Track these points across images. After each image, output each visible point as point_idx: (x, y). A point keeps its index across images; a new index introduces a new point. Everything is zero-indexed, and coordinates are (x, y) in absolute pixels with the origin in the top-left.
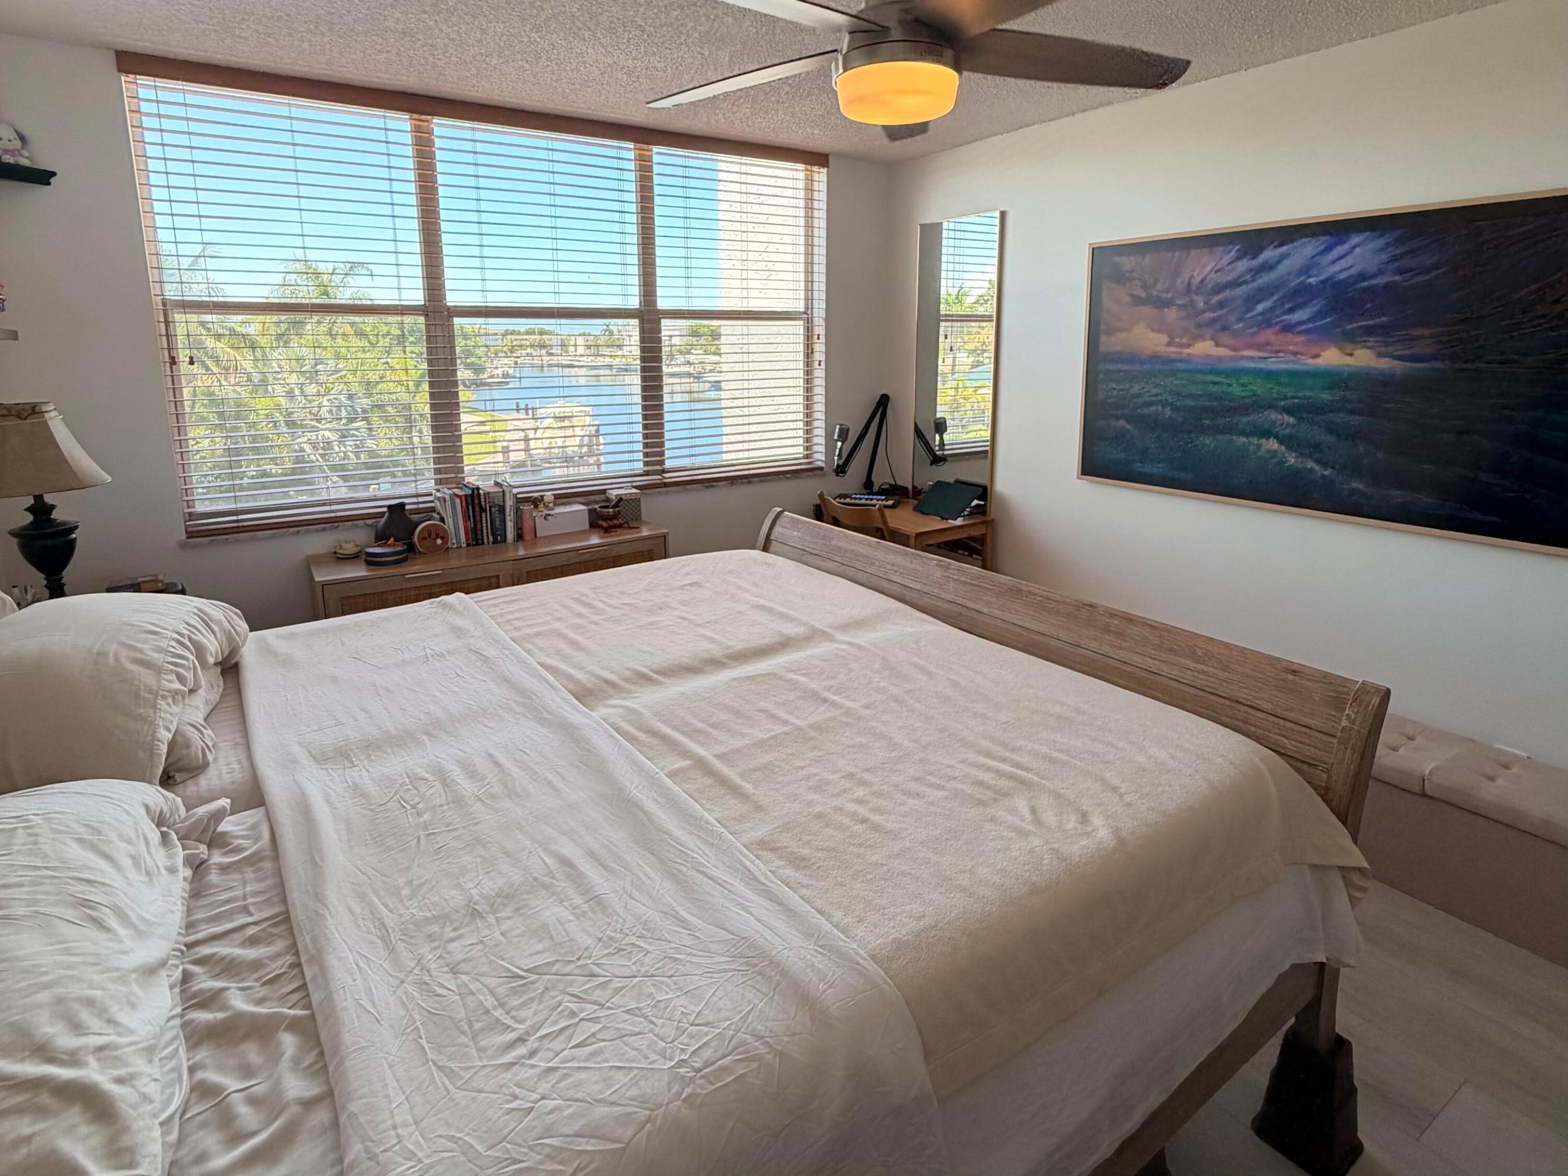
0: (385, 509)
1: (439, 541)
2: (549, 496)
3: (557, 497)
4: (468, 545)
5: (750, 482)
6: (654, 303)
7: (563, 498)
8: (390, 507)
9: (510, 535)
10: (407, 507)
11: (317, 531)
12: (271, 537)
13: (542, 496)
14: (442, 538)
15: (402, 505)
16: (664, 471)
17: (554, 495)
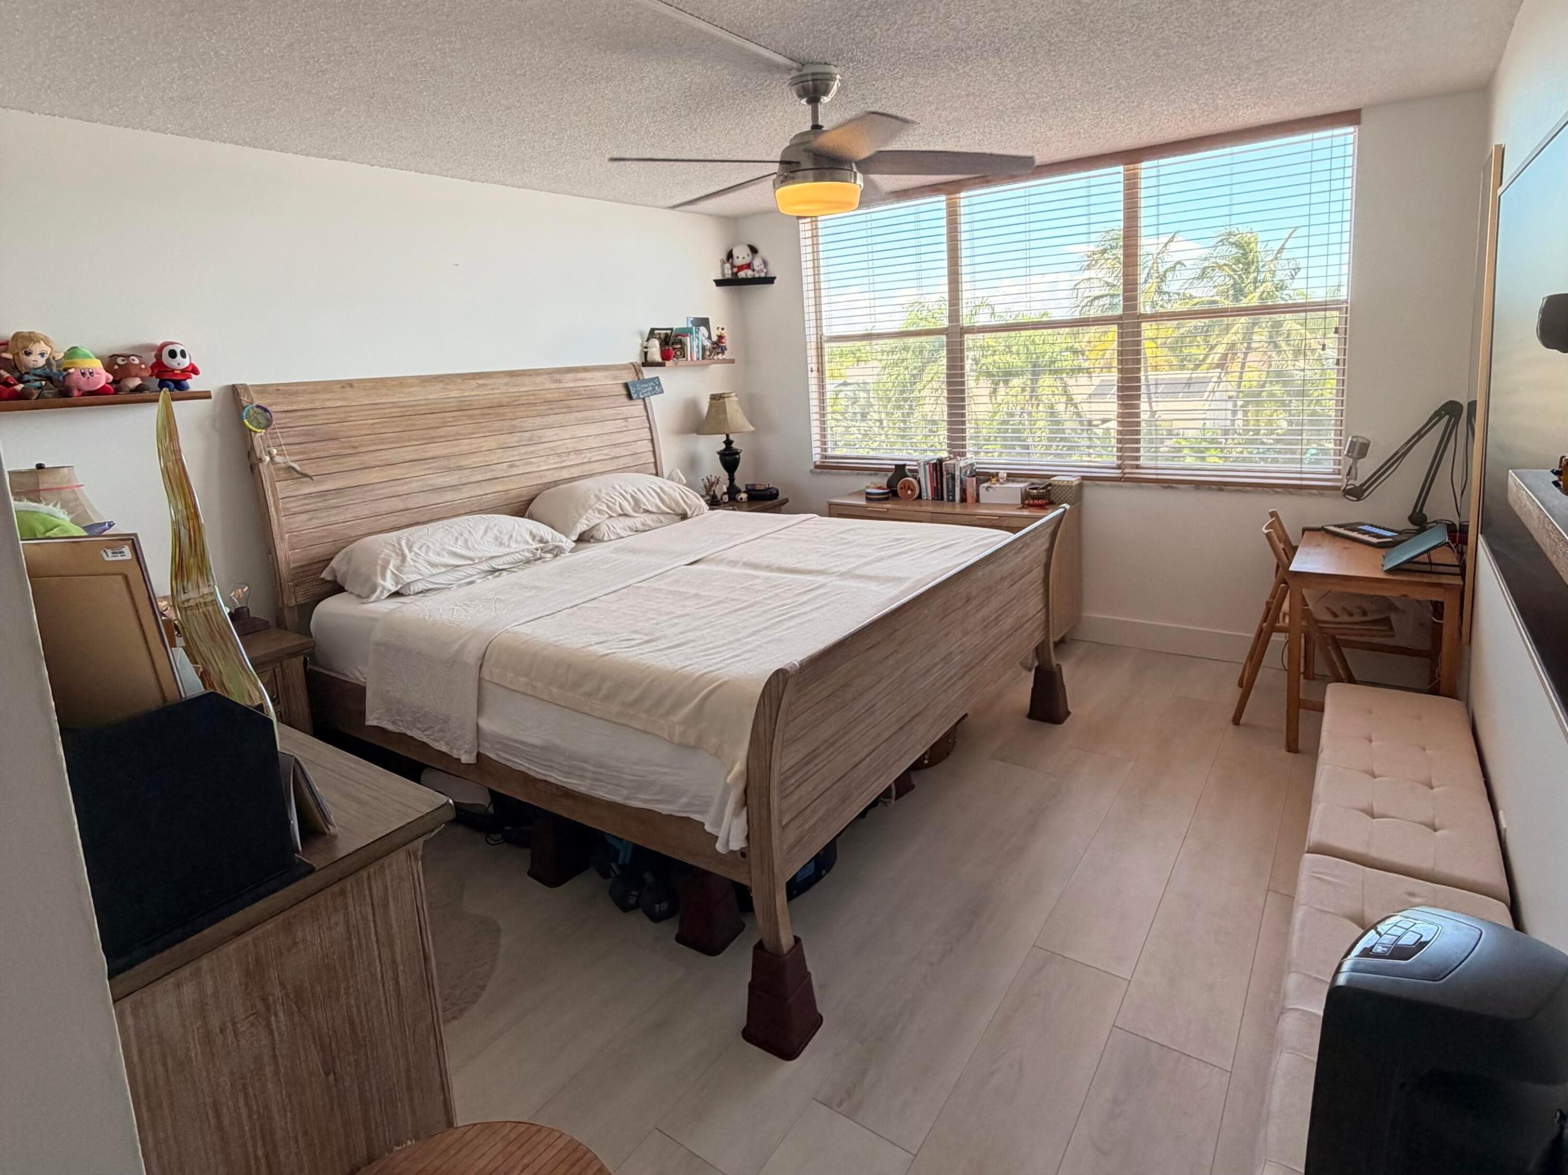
0: (894, 467)
1: (909, 492)
2: (1003, 474)
3: (1009, 475)
4: (933, 499)
5: (1222, 490)
6: (1135, 307)
7: (1012, 477)
8: (896, 466)
9: (958, 497)
10: (907, 467)
11: (867, 475)
12: (846, 475)
13: (997, 474)
14: (912, 490)
15: (904, 466)
16: (1138, 467)
17: (1008, 474)
